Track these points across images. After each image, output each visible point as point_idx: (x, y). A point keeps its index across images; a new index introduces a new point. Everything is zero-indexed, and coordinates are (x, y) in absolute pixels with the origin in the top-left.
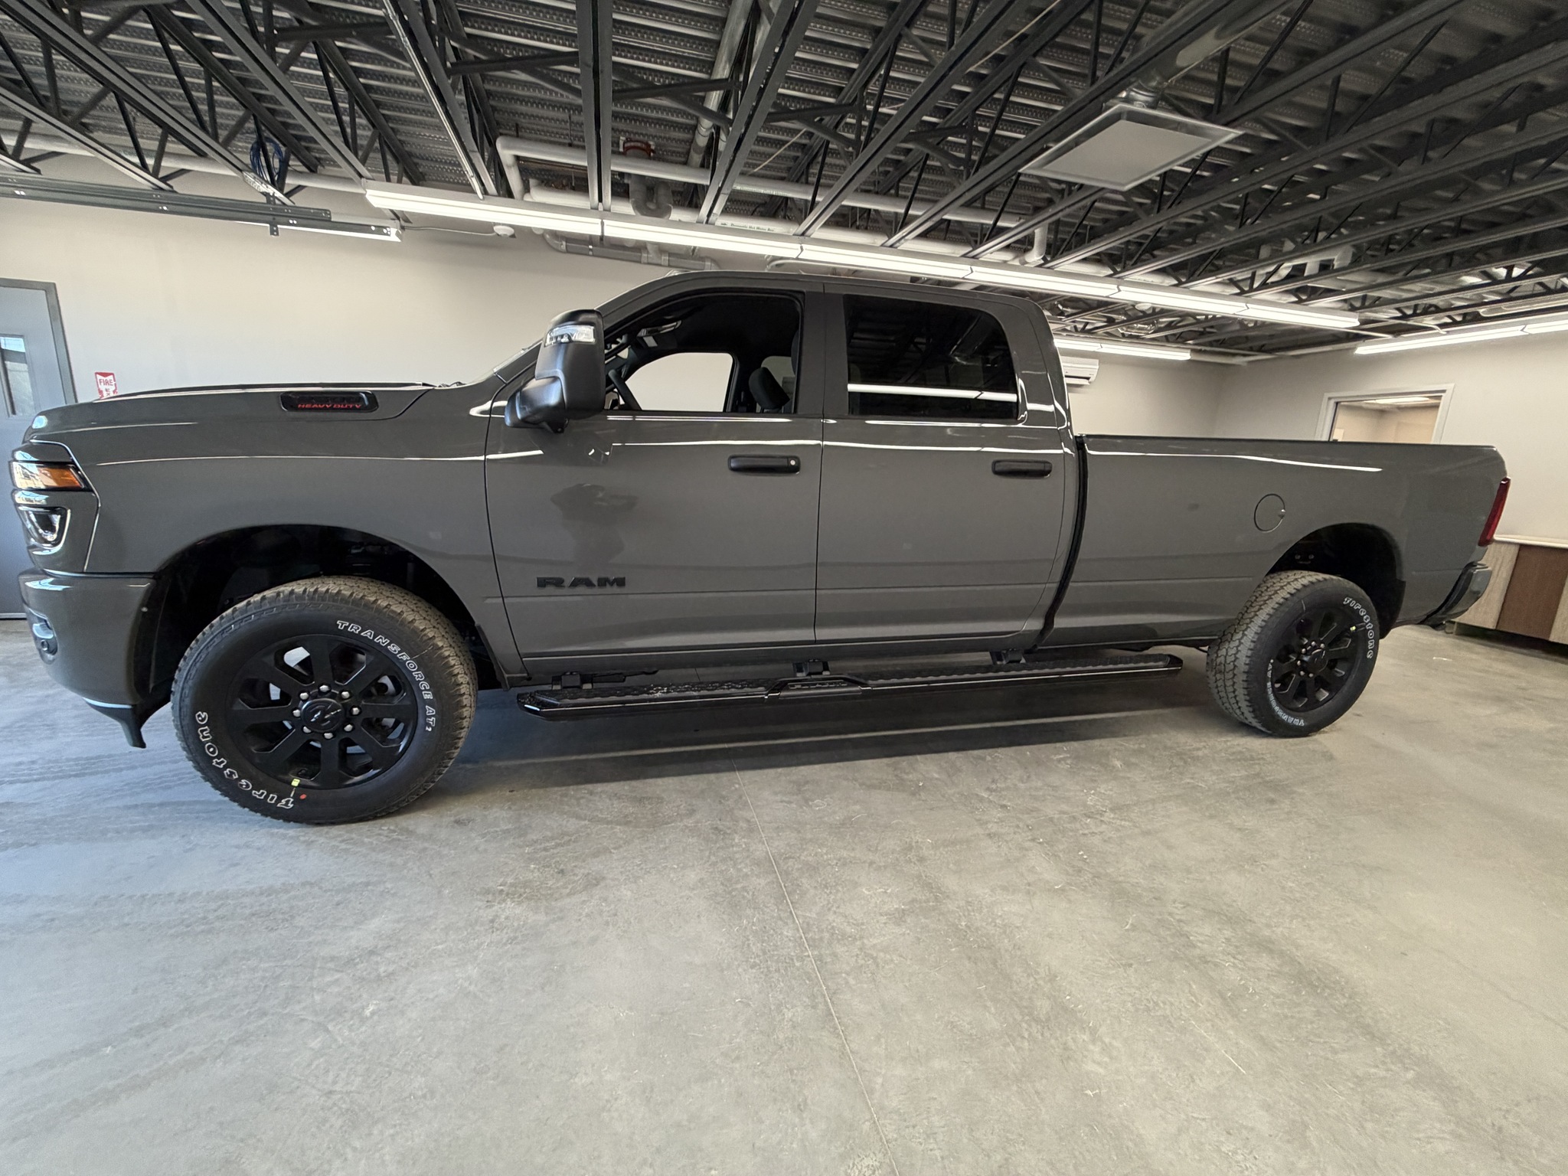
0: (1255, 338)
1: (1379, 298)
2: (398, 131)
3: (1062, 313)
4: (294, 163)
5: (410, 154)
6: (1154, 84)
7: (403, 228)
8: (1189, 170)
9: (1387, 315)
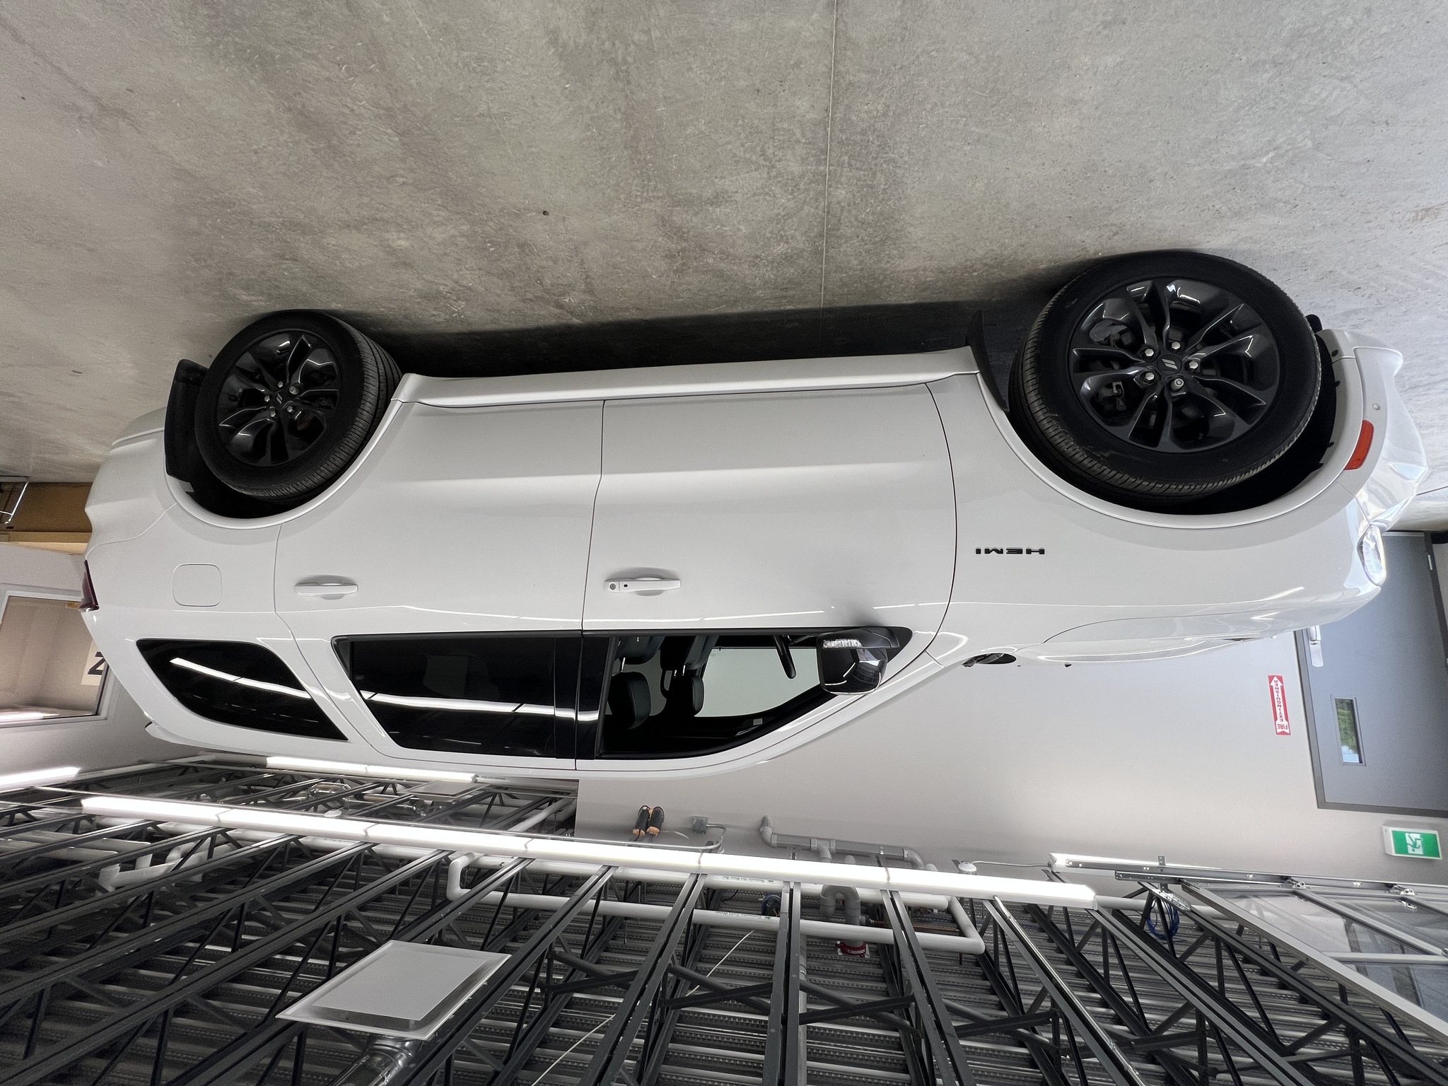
0: (193, 782)
1: (56, 832)
2: (1055, 951)
3: (413, 802)
4: (1136, 918)
5: (1042, 930)
6: (379, 1059)
7: (1050, 866)
8: (310, 961)
9: (44, 812)
